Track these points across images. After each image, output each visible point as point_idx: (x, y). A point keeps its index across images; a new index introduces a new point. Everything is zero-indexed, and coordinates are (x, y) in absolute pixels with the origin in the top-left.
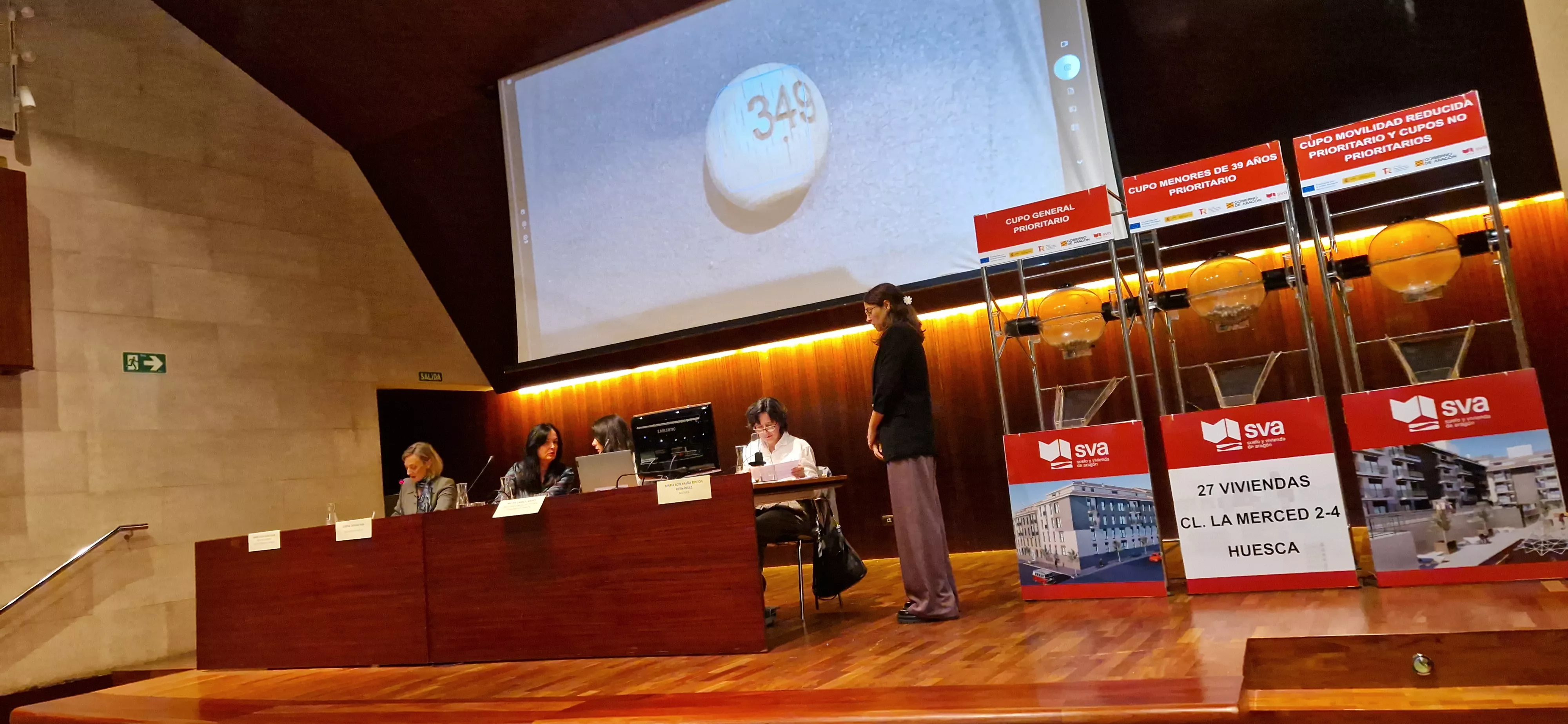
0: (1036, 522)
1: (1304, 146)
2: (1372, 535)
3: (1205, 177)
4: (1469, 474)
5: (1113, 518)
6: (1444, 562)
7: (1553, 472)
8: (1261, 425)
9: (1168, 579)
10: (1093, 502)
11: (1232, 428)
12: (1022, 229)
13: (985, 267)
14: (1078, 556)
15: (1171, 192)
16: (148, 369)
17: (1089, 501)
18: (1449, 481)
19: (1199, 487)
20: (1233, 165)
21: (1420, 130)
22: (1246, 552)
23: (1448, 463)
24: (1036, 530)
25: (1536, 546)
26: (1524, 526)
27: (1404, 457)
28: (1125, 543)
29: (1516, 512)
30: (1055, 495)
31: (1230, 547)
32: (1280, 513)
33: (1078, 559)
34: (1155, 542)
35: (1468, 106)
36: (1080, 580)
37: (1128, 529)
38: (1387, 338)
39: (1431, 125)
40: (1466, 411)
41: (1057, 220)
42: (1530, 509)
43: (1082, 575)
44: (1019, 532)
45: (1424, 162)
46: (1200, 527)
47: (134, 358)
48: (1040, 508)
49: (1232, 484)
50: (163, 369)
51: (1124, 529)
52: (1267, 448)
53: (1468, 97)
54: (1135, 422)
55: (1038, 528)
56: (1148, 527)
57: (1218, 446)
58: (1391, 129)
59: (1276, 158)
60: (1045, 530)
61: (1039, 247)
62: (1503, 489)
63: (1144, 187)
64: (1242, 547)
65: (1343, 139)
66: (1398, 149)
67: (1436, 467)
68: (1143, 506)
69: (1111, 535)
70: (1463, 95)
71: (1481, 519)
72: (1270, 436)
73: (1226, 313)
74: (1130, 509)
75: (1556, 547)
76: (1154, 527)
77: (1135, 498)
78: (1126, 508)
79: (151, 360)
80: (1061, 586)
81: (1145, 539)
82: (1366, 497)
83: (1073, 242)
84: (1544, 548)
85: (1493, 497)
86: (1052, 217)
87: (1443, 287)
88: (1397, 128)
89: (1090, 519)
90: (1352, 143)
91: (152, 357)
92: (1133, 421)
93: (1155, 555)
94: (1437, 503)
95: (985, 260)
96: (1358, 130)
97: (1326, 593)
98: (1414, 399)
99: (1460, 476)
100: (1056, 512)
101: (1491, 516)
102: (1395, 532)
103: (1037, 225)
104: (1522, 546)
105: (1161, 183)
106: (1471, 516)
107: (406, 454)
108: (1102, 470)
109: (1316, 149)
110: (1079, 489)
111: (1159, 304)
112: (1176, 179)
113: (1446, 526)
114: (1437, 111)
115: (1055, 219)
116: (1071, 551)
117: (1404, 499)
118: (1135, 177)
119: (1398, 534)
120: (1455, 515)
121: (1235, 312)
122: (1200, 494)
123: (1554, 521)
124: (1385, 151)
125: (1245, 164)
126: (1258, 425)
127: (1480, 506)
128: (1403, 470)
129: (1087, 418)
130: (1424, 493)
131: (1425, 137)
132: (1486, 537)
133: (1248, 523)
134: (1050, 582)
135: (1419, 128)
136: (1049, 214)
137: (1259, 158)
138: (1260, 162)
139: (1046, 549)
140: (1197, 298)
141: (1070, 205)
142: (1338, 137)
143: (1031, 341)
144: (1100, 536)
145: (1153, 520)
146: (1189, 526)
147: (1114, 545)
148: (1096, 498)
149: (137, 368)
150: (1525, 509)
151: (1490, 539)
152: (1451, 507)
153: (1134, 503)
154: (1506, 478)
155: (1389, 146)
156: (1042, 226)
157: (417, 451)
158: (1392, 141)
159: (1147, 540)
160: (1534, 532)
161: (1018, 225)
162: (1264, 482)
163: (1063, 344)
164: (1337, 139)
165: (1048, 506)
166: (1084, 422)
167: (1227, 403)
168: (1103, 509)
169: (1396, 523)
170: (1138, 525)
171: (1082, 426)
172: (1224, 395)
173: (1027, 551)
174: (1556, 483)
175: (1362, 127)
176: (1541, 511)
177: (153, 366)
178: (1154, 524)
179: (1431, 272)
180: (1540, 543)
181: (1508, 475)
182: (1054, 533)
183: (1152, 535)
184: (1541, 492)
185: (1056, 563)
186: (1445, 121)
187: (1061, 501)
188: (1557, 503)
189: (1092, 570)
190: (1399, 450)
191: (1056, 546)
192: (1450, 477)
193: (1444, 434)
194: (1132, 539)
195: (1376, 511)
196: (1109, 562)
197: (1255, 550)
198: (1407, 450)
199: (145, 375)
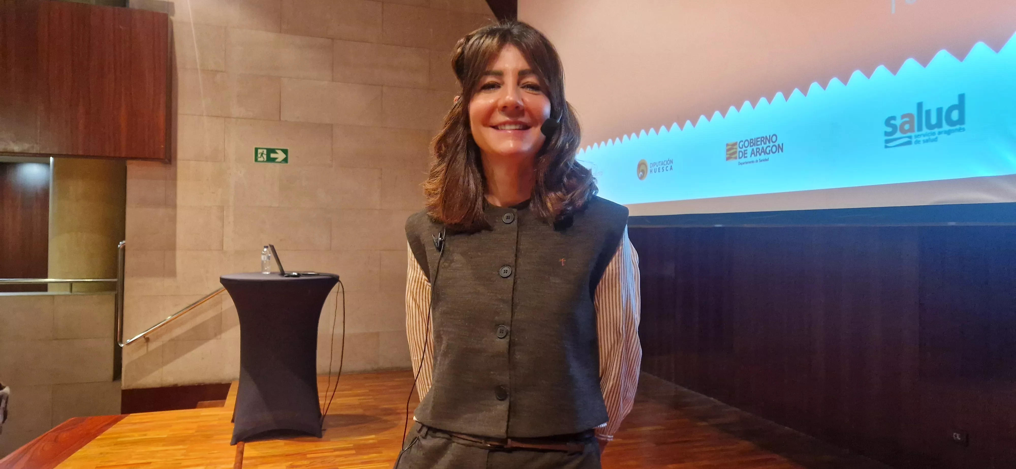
16: (274, 160)
47: (263, 151)
50: (285, 160)
79: (276, 153)
149: (265, 160)
177: (278, 158)
199: (270, 165)
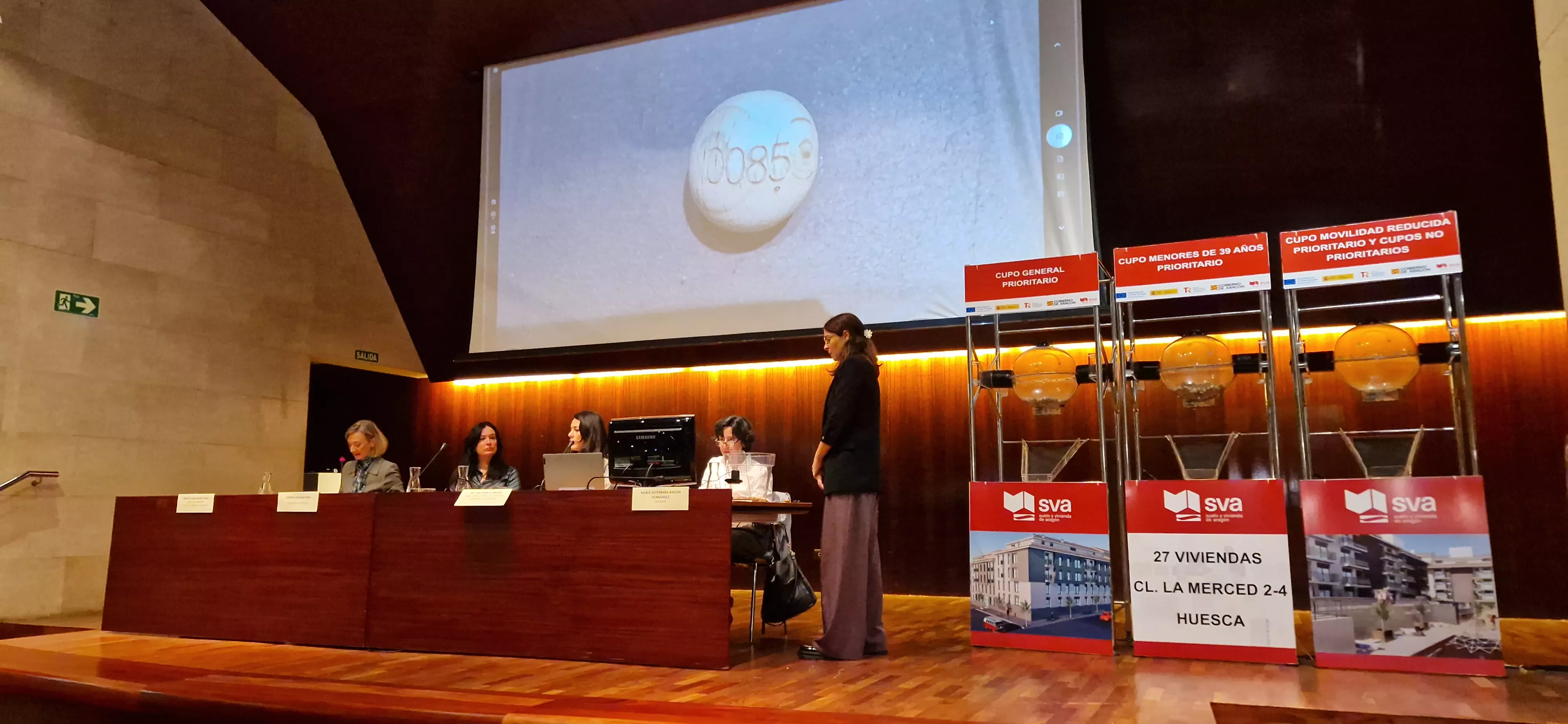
0: (993, 569)
1: (1289, 241)
2: (1315, 617)
3: (1193, 257)
4: (1411, 568)
5: (1069, 574)
6: (1380, 649)
7: (1490, 575)
8: (1221, 500)
9: (1116, 640)
10: (1051, 557)
11: (1193, 500)
12: (1011, 284)
13: (970, 317)
14: (1030, 608)
15: (1159, 268)
16: (79, 311)
17: (1047, 555)
18: (1391, 573)
19: (1155, 553)
20: (1220, 250)
21: (1399, 241)
22: (1194, 621)
23: (1393, 556)
24: (992, 578)
25: (1467, 643)
26: (1458, 623)
27: (1352, 545)
28: (1077, 600)
29: (1453, 610)
30: (1014, 546)
31: (1179, 615)
32: (1230, 586)
33: (1030, 611)
34: (1107, 601)
35: (1446, 225)
36: (1030, 631)
37: (1082, 586)
38: (1344, 433)
39: (1409, 238)
40: (1414, 509)
41: (1046, 280)
42: (1465, 608)
43: (1032, 627)
44: (975, 578)
45: (1400, 271)
46: (1152, 591)
47: (67, 297)
48: (998, 557)
49: (1187, 553)
50: (95, 313)
51: (1078, 586)
52: (1224, 522)
53: (1446, 217)
54: (1100, 484)
55: (994, 576)
56: (1102, 587)
57: (1178, 516)
58: (1372, 236)
59: (1262, 248)
60: (1001, 579)
61: (1026, 304)
62: (1442, 586)
63: (1134, 260)
64: (1190, 615)
65: (1327, 239)
66: (1376, 256)
67: (1381, 558)
68: (1099, 565)
69: (1065, 590)
70: (1442, 214)
71: (1419, 612)
72: (1229, 511)
73: (1195, 390)
74: (1087, 567)
75: (1485, 646)
76: (1107, 587)
77: (1093, 557)
78: (1083, 567)
79: (84, 302)
80: (1011, 635)
81: (1098, 598)
82: (1314, 580)
83: (1060, 303)
84: (1474, 646)
85: (1432, 593)
86: (1041, 277)
87: (1399, 390)
88: (1378, 236)
89: (1046, 572)
90: (1335, 245)
91: (85, 299)
92: (1098, 482)
93: (1106, 615)
94: (1379, 593)
95: (973, 310)
96: (1342, 233)
97: (1267, 668)
98: (1367, 492)
99: (1402, 570)
100: (1013, 562)
101: (1428, 611)
102: (1337, 616)
103: (1026, 282)
104: (1454, 642)
105: (1151, 257)
106: (1409, 609)
107: (350, 431)
108: (1063, 526)
109: (1300, 245)
110: (1039, 543)
111: (1135, 374)
112: (1165, 256)
113: (1385, 616)
114: (1416, 225)
115: (1044, 279)
116: (1024, 602)
117: (1348, 585)
118: (1126, 249)
119: (1339, 618)
120: (1394, 605)
121: (1204, 390)
122: (1156, 560)
123: (1486, 622)
124: (1364, 256)
125: (1232, 250)
126: (1218, 500)
127: (1419, 601)
128: (1350, 558)
129: (1054, 474)
130: (1368, 582)
131: (1403, 248)
132: (1422, 630)
133: (1199, 592)
134: (999, 631)
135: (1399, 238)
136: (1039, 273)
137: (1247, 247)
138: (1246, 251)
139: (999, 598)
140: (1169, 372)
141: (1060, 268)
142: (1323, 237)
143: (1000, 394)
144: (1054, 590)
145: (1108, 579)
146: (1142, 589)
147: (1067, 600)
148: (1054, 553)
149: (69, 308)
150: (1460, 607)
151: (1425, 632)
152: (1391, 598)
153: (1091, 562)
154: (1446, 576)
155: (1369, 252)
156: (1030, 284)
157: (362, 428)
158: (1373, 248)
159: (1100, 599)
160: (1467, 630)
161: (1007, 280)
162: (1219, 555)
163: (1035, 400)
164: (1321, 239)
165: (1006, 556)
166: (1050, 478)
167: (1190, 476)
168: (1060, 565)
169: (1338, 608)
170: (1093, 584)
171: (1050, 482)
172: (1186, 468)
173: (980, 597)
174: (1491, 586)
175: (1346, 230)
176: (1474, 610)
177: (83, 309)
178: (1108, 584)
179: (1390, 374)
180: (1471, 640)
181: (1448, 573)
182: (1009, 582)
183: (1105, 594)
184: (1477, 592)
185: (1008, 612)
186: (1424, 235)
187: (1021, 552)
188: (1491, 605)
189: (1043, 623)
190: (1348, 540)
191: (1009, 596)
192: (1392, 570)
193: (1390, 528)
194: (1085, 596)
195: (1322, 594)
196: (1060, 617)
197: (1202, 619)
198: (1356, 540)
199: (75, 317)
